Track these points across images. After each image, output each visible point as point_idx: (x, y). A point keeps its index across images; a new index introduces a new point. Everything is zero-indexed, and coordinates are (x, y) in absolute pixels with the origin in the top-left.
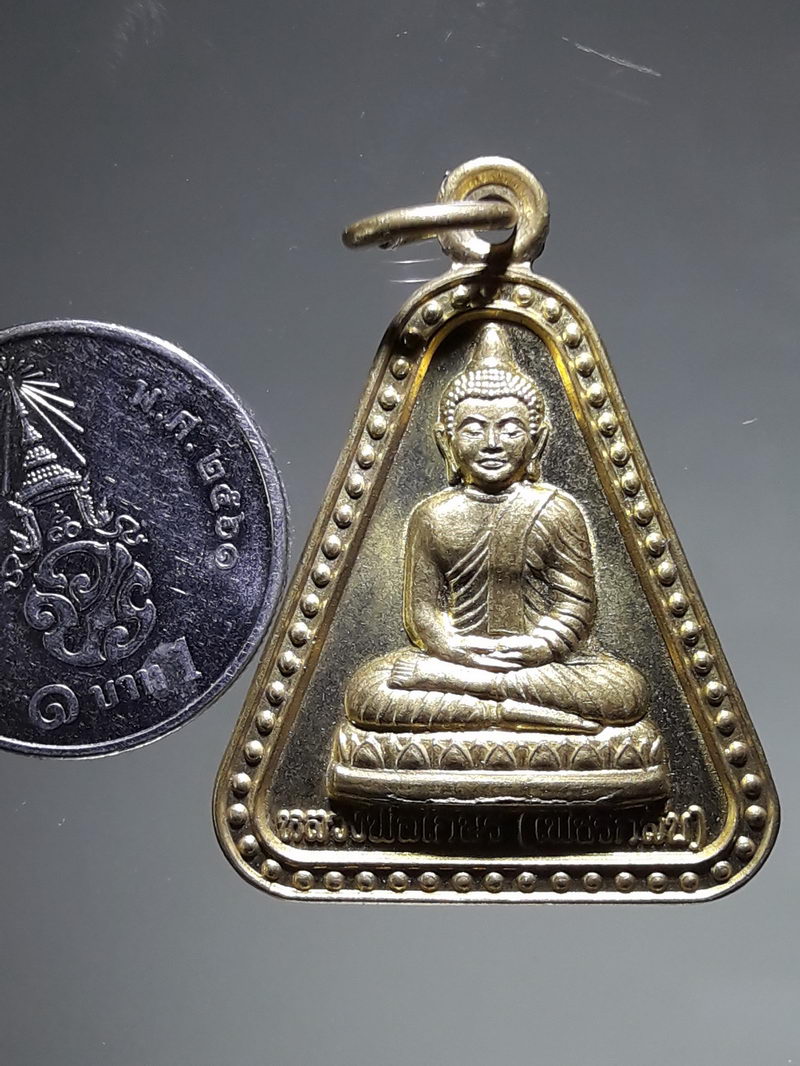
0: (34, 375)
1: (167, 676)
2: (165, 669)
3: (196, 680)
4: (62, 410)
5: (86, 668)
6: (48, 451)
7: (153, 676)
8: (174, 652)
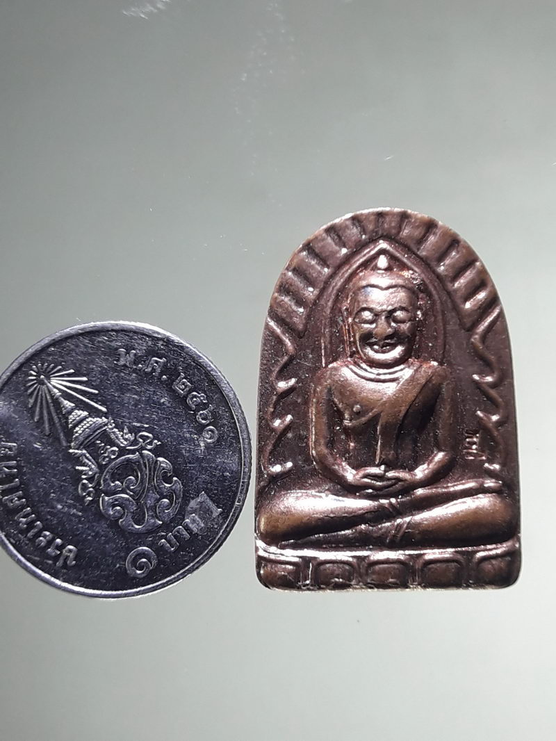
0: (55, 370)
1: (202, 518)
2: (199, 515)
3: (220, 514)
4: (80, 385)
5: (153, 532)
6: (81, 412)
7: (193, 522)
8: (201, 503)
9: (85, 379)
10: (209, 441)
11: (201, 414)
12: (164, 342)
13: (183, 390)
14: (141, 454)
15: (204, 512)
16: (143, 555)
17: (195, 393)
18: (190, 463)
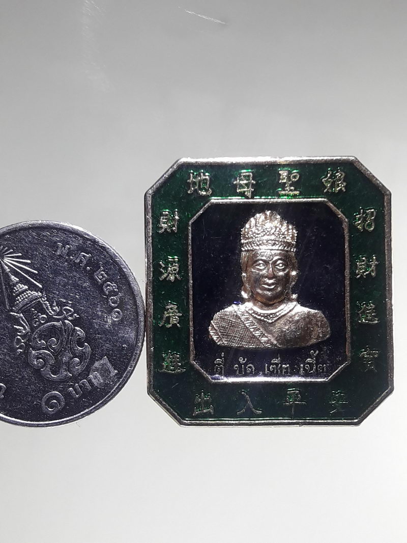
0: (8, 252)
1: (102, 376)
2: (101, 373)
3: (116, 375)
4: (25, 265)
5: (64, 382)
6: (23, 285)
7: (96, 378)
8: (103, 365)
9: (29, 261)
10: (115, 319)
11: (112, 299)
12: (92, 242)
13: (100, 280)
14: (64, 323)
15: (104, 372)
16: (55, 397)
17: (109, 283)
18: (98, 334)
